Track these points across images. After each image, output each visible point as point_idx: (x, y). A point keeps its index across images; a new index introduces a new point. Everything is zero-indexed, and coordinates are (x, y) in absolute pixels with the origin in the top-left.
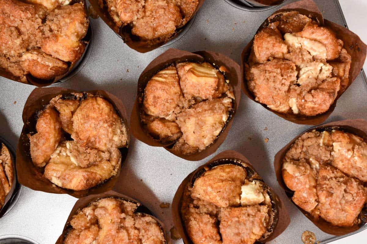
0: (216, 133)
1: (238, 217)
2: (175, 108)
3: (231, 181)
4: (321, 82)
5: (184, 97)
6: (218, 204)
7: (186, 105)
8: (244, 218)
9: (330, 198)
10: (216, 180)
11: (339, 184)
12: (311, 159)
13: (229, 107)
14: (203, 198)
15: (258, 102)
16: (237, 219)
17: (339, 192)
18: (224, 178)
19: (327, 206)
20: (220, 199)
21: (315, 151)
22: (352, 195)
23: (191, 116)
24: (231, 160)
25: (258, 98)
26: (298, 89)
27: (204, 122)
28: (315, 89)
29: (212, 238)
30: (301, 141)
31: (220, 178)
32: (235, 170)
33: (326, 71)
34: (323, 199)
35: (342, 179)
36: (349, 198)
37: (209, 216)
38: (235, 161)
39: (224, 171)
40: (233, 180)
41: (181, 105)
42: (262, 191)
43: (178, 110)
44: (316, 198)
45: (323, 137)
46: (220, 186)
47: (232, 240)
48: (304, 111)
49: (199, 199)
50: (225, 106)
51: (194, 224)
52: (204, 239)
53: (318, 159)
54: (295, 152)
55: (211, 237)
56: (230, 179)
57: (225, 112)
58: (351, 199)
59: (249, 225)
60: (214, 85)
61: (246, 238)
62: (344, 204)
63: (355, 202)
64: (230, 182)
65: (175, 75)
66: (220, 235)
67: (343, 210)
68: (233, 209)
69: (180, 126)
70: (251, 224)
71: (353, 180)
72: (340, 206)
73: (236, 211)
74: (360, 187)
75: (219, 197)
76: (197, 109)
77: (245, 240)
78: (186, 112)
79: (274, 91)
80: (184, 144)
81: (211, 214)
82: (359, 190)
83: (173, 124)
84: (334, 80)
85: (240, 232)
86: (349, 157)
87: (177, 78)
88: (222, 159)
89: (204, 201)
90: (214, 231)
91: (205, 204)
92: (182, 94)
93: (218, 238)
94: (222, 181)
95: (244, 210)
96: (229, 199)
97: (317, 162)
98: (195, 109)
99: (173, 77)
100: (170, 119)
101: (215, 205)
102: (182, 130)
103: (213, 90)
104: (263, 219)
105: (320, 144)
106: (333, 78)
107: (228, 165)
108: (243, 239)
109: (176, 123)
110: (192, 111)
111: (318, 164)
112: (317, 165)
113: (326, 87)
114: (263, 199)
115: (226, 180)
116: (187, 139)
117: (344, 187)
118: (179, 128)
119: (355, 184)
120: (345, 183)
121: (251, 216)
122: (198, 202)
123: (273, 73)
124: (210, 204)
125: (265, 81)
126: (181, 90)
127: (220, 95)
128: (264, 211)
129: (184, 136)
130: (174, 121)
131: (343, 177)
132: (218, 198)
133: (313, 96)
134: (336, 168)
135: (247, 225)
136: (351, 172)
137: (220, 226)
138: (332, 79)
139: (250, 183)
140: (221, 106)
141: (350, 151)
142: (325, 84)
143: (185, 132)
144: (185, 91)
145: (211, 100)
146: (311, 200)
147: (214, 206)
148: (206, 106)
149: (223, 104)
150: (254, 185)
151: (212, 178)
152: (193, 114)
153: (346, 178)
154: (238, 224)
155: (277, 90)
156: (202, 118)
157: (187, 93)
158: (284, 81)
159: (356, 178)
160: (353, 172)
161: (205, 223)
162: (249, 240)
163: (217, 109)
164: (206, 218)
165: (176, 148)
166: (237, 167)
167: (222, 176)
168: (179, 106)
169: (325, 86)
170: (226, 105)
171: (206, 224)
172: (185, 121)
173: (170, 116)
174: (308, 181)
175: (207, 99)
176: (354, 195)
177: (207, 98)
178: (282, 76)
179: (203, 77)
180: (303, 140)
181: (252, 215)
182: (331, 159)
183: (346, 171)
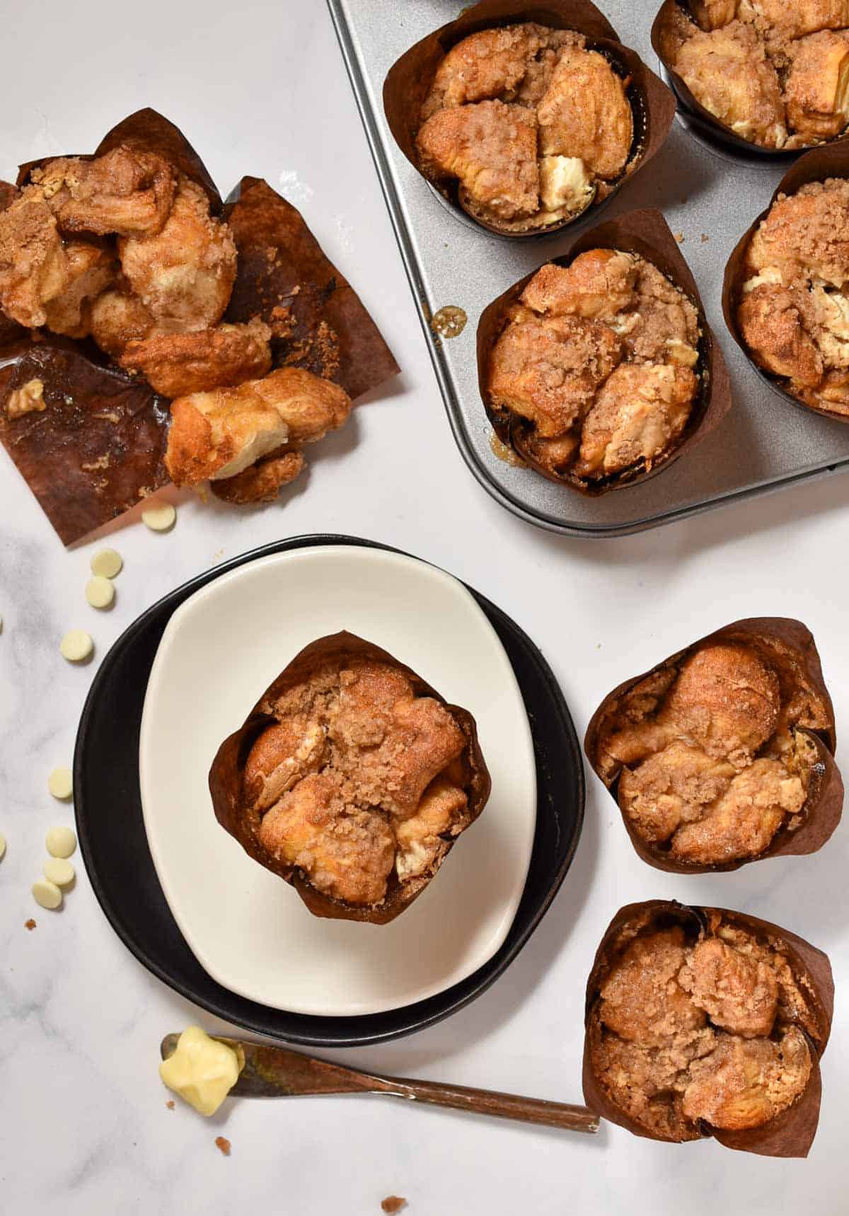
0: (707, 104)
1: (517, 139)
2: (767, 18)
3: (596, 133)
4: (814, 336)
5: (791, 40)
6: (545, 101)
7: (774, 45)
8: (515, 152)
9: (554, 337)
10: (602, 97)
11: (586, 358)
12: (637, 315)
13: (763, 139)
14: (559, 68)
15: (775, 198)
16: (513, 134)
17: (568, 355)
18: (604, 118)
19: (536, 332)
20: (558, 105)
21: (656, 326)
22: (558, 387)
23: (750, 51)
24: (643, 138)
25: (783, 200)
26: (800, 284)
27: (735, 77)
28: (801, 319)
29: (473, 80)
30: (679, 298)
31: (605, 109)
32: (620, 146)
33: (839, 351)
34: (551, 326)
35: (593, 368)
36: (554, 378)
37: (521, 75)
38: (639, 147)
39: (619, 117)
40: (597, 140)
41: (773, 33)
42: (569, 208)
43: (762, 25)
44: (555, 310)
45: (686, 347)
46: (586, 105)
47: (466, 121)
48: (750, 299)
49: (556, 62)
50: (768, 126)
51: (505, 39)
52: (470, 61)
53: (636, 331)
54: (655, 281)
55: (475, 76)
56: (600, 131)
57: (753, 126)
58: (550, 382)
59: (500, 161)
60: (818, 105)
61: (470, 152)
62: (538, 368)
63: (543, 391)
64: (594, 131)
65: (844, 19)
66: (477, 101)
67: (526, 365)
68: (535, 131)
69: (726, 28)
70: (501, 166)
71: (591, 394)
72: (534, 358)
73: (528, 138)
74: (575, 406)
75: (564, 102)
76: (762, 65)
77: (464, 151)
78: (756, 42)
79: (800, 225)
80: (685, 37)
81: (522, 84)
82: (570, 404)
83: (731, 14)
84: (817, 367)
85: (483, 141)
86: (642, 390)
87: (838, 23)
88: (648, 116)
89: (553, 72)
90: (487, 87)
91: (546, 74)
92: (801, 35)
93: (471, 95)
94: (598, 113)
95: (531, 155)
96: (557, 126)
97: (630, 329)
98: (763, 62)
99: (839, 15)
100: (742, 7)
101: (542, 97)
102: (716, 33)
103: (806, 98)
104: (508, 197)
105: (672, 339)
106: (822, 366)
107: (632, 131)
108: (469, 144)
109: (731, 21)
110: (760, 53)
111: (626, 332)
112: (622, 330)
113: (805, 345)
114: (552, 204)
115: (599, 123)
116: (697, 41)
117: (579, 367)
118: (721, 25)
119: (583, 396)
120: (586, 373)
121: (518, 168)
122: (550, 60)
123: (841, 222)
124: (545, 87)
125: (825, 206)
126: (809, 33)
127: (792, 122)
128: (525, 200)
129: (704, 35)
130: (736, 16)
131: (598, 372)
132: (559, 99)
133: (784, 311)
134: (617, 366)
135: (499, 157)
136: (608, 392)
137: (497, 101)
138: (820, 363)
139: (588, 182)
140: (769, 118)
141: (656, 395)
142: (810, 345)
143: (711, 38)
144: (805, 42)
145: (783, 100)
146: (552, 297)
147: (539, 95)
148: (771, 84)
149: (772, 124)
150: (582, 189)
151: (606, 87)
152: (754, 55)
153: (597, 379)
154: (502, 136)
155: (804, 232)
156: (743, 73)
157: (801, 46)
158: (823, 245)
159: (593, 401)
160: (607, 397)
161: (506, 67)
162: (466, 161)
163: (762, 108)
164: (516, 71)
165: (677, 15)
166: (626, 153)
167: (608, 113)
168: (771, 28)
169: (807, 343)
170: (769, 131)
171: (504, 69)
172: (736, 38)
173: (750, 8)
174: (594, 292)
175: (784, 92)
176: (558, 390)
177: (788, 90)
178: (835, 242)
179: (837, 77)
180: (680, 304)
181: (520, 171)
182: (637, 359)
183: (610, 383)
